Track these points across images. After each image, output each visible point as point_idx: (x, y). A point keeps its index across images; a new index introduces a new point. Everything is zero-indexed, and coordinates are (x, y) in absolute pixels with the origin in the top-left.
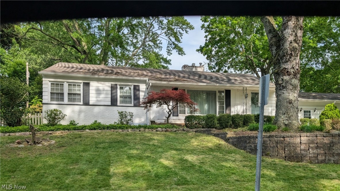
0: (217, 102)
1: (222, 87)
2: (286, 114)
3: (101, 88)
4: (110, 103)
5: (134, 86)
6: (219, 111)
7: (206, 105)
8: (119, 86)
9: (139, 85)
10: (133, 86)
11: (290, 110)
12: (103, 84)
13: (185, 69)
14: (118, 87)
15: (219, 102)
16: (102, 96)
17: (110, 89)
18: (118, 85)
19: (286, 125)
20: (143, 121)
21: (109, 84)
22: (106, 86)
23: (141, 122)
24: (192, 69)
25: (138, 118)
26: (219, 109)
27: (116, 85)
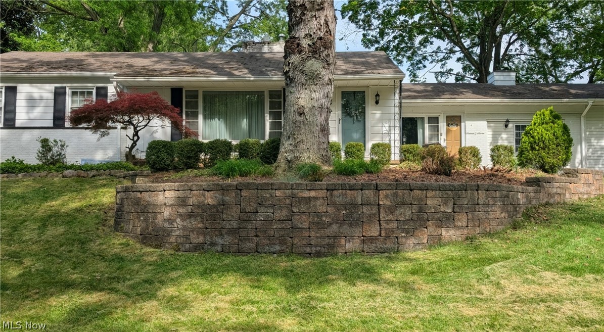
0: (266, 115)
1: (277, 82)
2: (291, 139)
3: (36, 96)
4: (51, 124)
5: (98, 88)
6: (270, 133)
7: (245, 120)
8: (71, 91)
9: (107, 87)
10: (95, 88)
11: (298, 128)
12: (40, 89)
13: (246, 48)
14: (68, 91)
15: (270, 114)
16: (38, 110)
17: (51, 96)
18: (67, 89)
19: (289, 162)
20: (111, 156)
21: (51, 87)
22: (46, 91)
23: (108, 158)
24: (261, 48)
25: (102, 149)
26: (270, 129)
27: (65, 88)
